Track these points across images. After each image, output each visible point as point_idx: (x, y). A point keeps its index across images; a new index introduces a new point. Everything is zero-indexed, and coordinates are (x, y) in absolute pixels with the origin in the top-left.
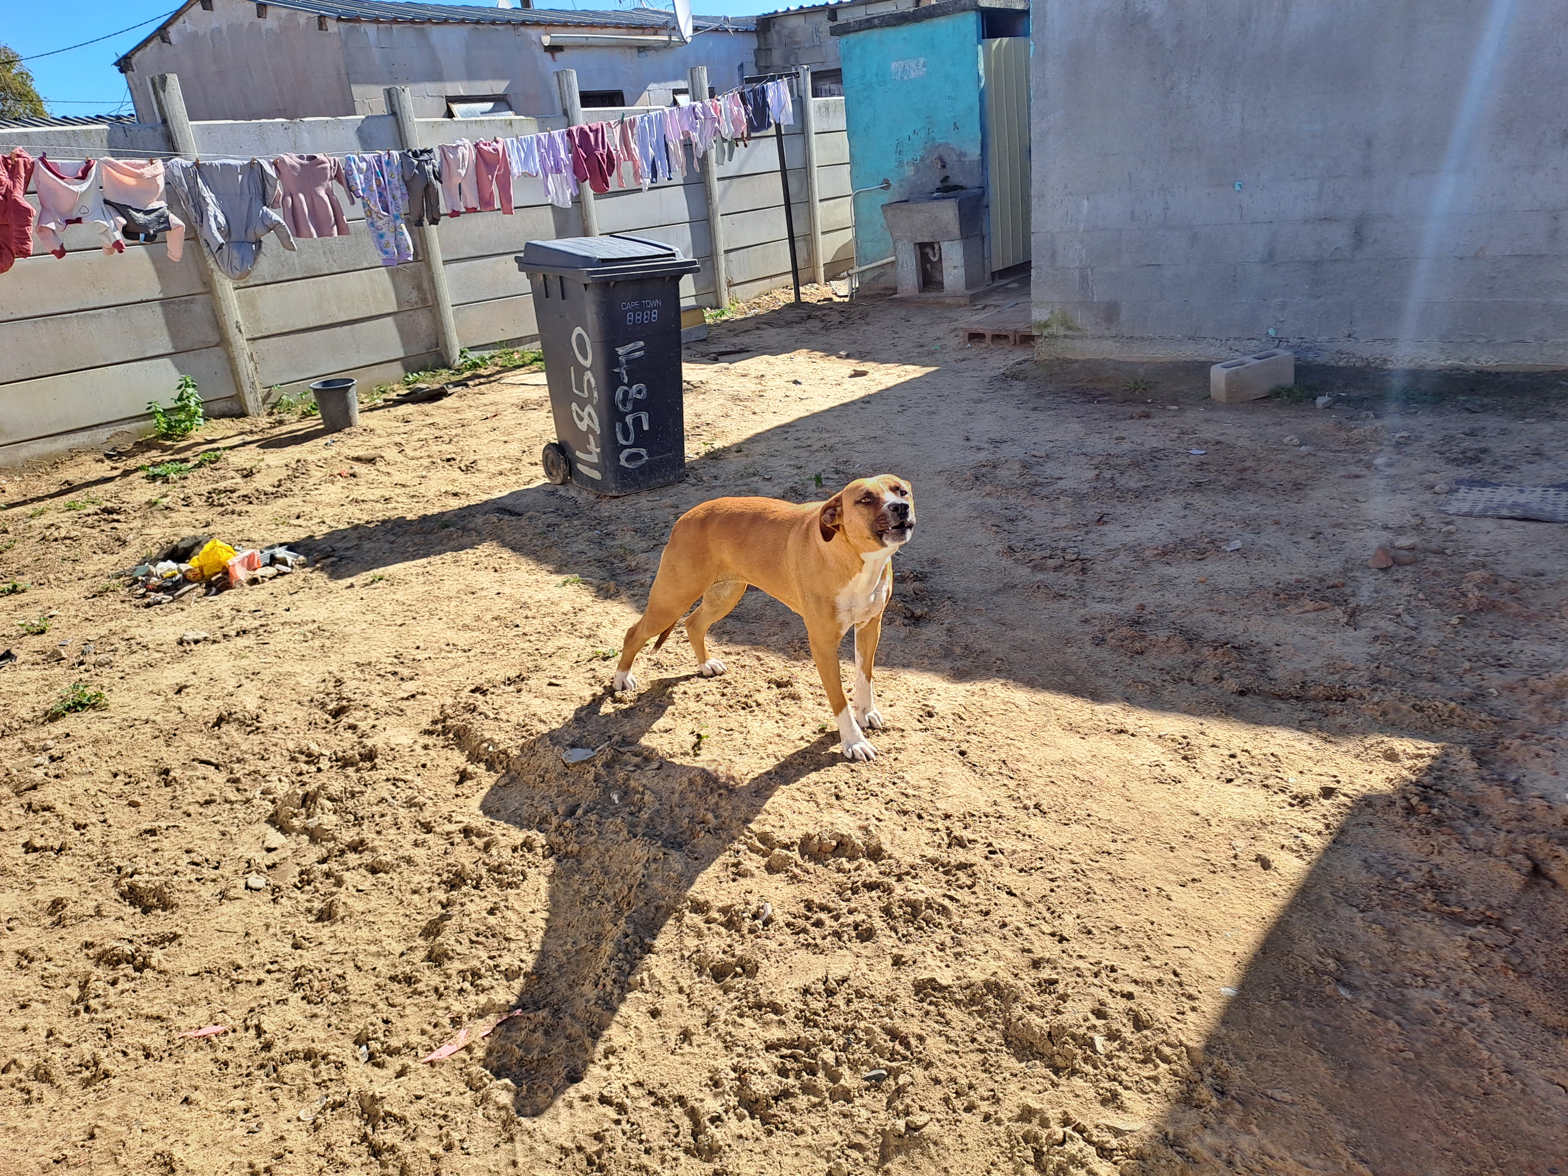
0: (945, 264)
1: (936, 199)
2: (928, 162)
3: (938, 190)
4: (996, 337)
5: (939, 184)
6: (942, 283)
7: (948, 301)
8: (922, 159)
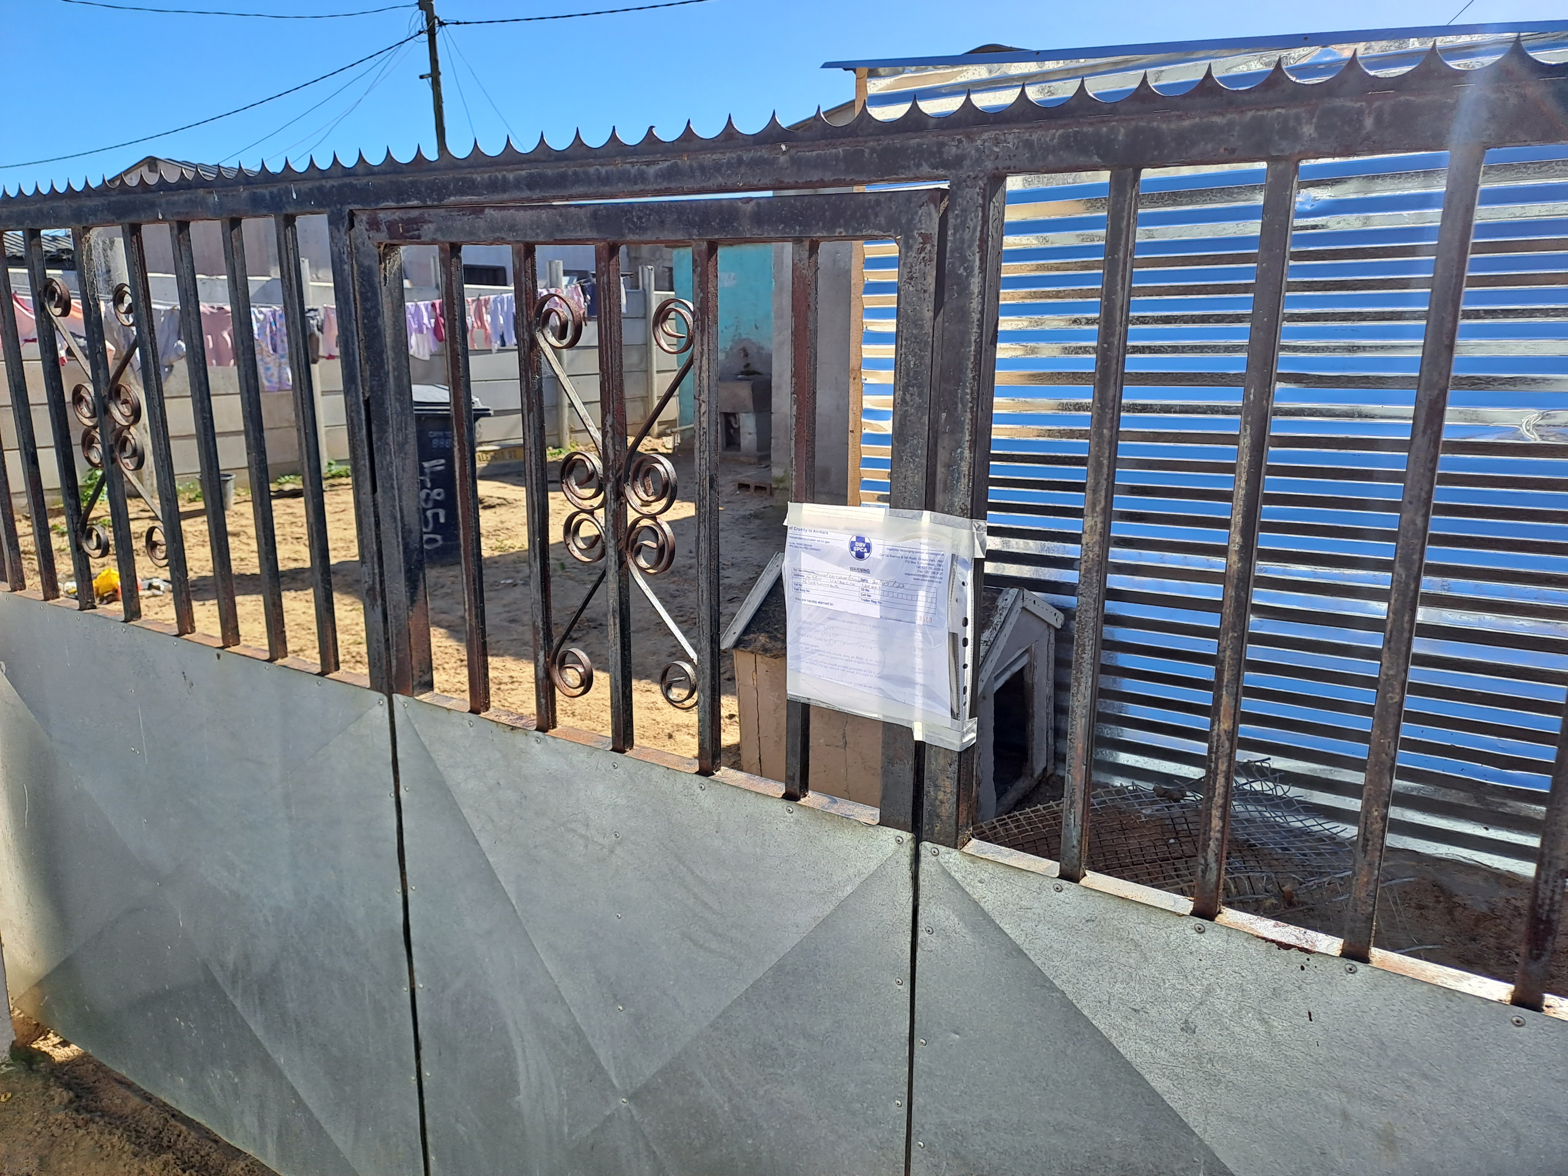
0: (742, 430)
1: (740, 380)
2: (735, 350)
3: (742, 373)
4: (758, 488)
5: (742, 369)
6: (739, 445)
7: (742, 459)
8: (731, 349)
